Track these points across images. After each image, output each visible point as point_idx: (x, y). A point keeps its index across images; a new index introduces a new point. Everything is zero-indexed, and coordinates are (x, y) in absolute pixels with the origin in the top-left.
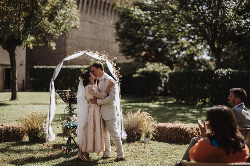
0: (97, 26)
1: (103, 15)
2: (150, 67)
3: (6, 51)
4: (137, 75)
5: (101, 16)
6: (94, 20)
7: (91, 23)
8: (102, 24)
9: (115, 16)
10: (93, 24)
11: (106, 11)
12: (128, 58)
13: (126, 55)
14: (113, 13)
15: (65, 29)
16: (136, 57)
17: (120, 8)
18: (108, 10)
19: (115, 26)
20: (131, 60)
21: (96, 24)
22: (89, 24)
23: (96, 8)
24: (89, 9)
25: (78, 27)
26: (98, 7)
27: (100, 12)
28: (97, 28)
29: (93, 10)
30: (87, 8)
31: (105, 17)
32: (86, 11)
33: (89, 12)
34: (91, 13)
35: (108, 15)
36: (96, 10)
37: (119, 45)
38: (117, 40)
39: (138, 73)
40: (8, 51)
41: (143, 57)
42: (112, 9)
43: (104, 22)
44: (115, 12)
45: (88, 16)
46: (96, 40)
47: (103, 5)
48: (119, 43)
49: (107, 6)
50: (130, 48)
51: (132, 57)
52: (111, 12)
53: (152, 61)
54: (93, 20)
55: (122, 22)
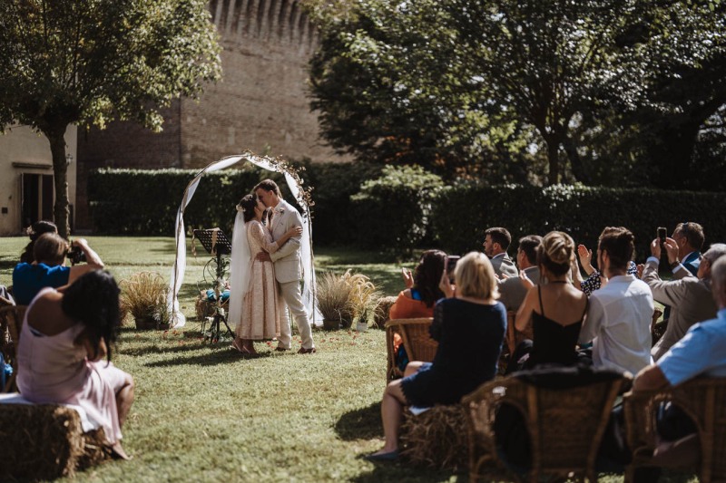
0: (264, 63)
1: (280, 33)
2: (394, 176)
3: (41, 134)
4: (361, 196)
5: (274, 35)
6: (254, 48)
7: (247, 54)
8: (275, 57)
9: (310, 36)
10: (252, 59)
11: (286, 24)
12: (341, 153)
13: (336, 145)
14: (306, 29)
15: (186, 83)
16: (362, 148)
18: (291, 20)
19: (310, 67)
20: (349, 158)
21: (261, 57)
22: (242, 58)
23: (260, 14)
24: (242, 17)
25: (218, 76)
26: (266, 14)
27: (271, 25)
28: (262, 69)
29: (253, 21)
30: (237, 17)
31: (285, 40)
32: (235, 25)
33: (241, 25)
34: (246, 29)
35: (291, 34)
36: (259, 20)
37: (320, 118)
38: (314, 106)
39: (364, 192)
40: (48, 135)
41: (377, 150)
42: (302, 19)
43: (282, 53)
44: (311, 26)
45: (238, 37)
46: (260, 100)
47: (278, 7)
48: (318, 112)
49: (288, 10)
50: (346, 125)
51: (351, 151)
52: (301, 25)
53: (399, 162)
54: (251, 48)
55: (327, 58)
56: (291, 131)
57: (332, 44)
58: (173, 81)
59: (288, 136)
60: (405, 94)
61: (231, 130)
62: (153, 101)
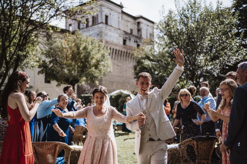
0: (122, 68)
5: (124, 61)
6: (119, 64)
7: (118, 66)
8: (125, 66)
9: (133, 61)
11: (127, 58)
14: (132, 59)
15: (104, 73)
17: (136, 57)
18: (129, 57)
19: (134, 68)
21: (121, 66)
23: (121, 56)
24: (116, 57)
25: (112, 71)
27: (123, 58)
28: (121, 69)
29: (119, 58)
30: (115, 57)
31: (127, 62)
33: (116, 59)
34: (118, 60)
35: (129, 60)
38: (135, 78)
42: (131, 56)
43: (126, 65)
44: (134, 58)
45: (116, 61)
46: (121, 77)
47: (125, 54)
49: (128, 54)
52: (131, 58)
55: (138, 66)
56: (129, 84)
57: (139, 62)
58: (101, 73)
59: (129, 86)
60: (158, 74)
61: (114, 84)
62: (96, 77)
